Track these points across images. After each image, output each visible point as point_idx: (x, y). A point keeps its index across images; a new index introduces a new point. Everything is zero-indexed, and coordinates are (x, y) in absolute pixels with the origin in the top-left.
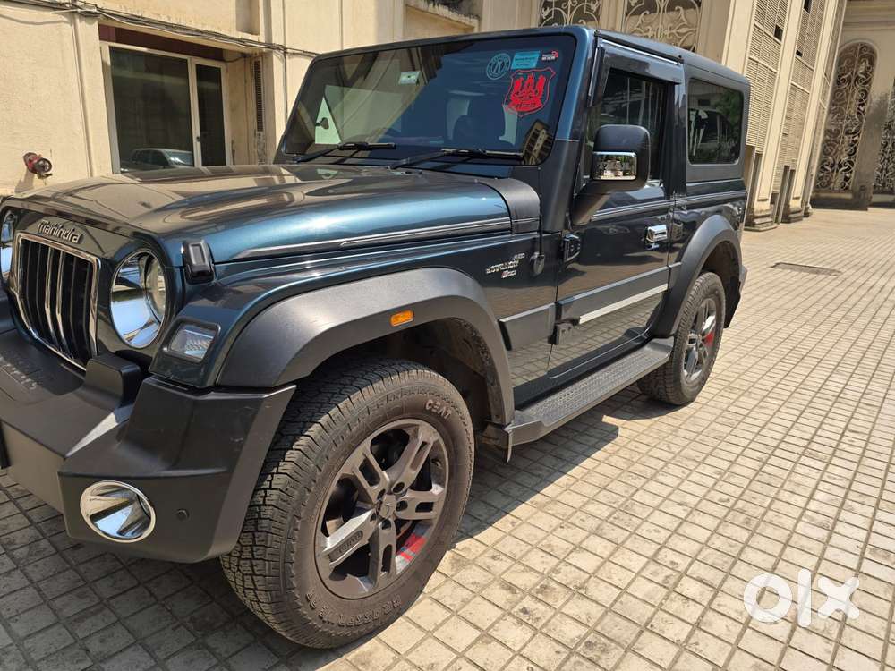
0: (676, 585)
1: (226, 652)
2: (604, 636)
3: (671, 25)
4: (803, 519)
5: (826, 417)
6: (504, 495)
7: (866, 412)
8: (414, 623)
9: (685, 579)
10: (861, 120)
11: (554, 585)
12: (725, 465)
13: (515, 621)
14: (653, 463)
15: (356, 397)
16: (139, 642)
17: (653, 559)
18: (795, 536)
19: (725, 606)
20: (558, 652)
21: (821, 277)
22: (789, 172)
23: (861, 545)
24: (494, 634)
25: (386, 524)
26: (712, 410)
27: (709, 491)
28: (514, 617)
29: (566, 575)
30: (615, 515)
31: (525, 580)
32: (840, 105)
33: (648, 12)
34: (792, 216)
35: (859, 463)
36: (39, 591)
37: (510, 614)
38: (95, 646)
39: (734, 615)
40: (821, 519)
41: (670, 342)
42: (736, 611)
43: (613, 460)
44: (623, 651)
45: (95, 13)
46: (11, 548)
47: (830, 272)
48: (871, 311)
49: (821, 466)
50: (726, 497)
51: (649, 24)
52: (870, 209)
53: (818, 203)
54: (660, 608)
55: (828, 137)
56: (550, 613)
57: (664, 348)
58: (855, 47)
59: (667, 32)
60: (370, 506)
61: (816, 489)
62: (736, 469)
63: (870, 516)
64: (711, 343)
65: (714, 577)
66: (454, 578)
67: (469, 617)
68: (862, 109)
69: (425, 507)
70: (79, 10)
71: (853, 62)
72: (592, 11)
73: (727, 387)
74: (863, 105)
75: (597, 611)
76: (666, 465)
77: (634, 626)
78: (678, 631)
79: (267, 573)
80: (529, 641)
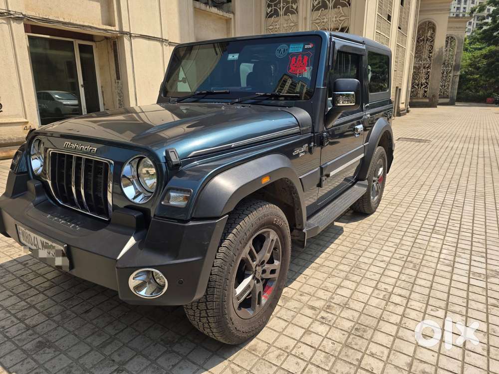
0: (389, 298)
1: (185, 353)
2: (362, 325)
3: (336, 15)
4: (439, 263)
5: (439, 214)
6: (297, 265)
7: (456, 210)
8: (272, 329)
9: (392, 295)
10: (431, 61)
11: (334, 305)
12: (398, 241)
13: (320, 323)
14: (364, 243)
15: (246, 219)
16: (138, 353)
17: (376, 288)
18: (437, 271)
19: (414, 305)
20: (343, 334)
21: (422, 144)
22: (398, 90)
23: (468, 272)
24: (312, 330)
25: (258, 281)
26: (386, 215)
27: (393, 254)
28: (319, 321)
29: (337, 299)
30: (353, 269)
31: (318, 304)
32: (420, 53)
33: (323, 9)
34: (401, 112)
35: (459, 235)
36: (76, 335)
37: (316, 320)
38: (117, 358)
39: (419, 309)
40: (447, 262)
41: (366, 182)
42: (419, 307)
43: (345, 243)
44: (373, 330)
45: (21, 18)
46: (51, 316)
47: (425, 141)
48: (449, 160)
49: (442, 237)
50: (402, 256)
51: (325, 15)
52: (438, 106)
53: (413, 105)
54: (384, 309)
55: (415, 70)
56: (335, 318)
57: (364, 186)
58: (425, 23)
59: (334, 19)
60: (251, 272)
61: (442, 248)
62: (403, 242)
63: (469, 258)
64: (381, 182)
65: (405, 293)
66: (285, 307)
67: (297, 324)
68: (431, 55)
69: (273, 272)
70: (12, 16)
71: (425, 30)
72: (293, 9)
73: (389, 203)
74: (431, 53)
75: (356, 315)
76: (370, 244)
77: (375, 319)
78: (395, 319)
79: (214, 308)
80: (329, 331)
